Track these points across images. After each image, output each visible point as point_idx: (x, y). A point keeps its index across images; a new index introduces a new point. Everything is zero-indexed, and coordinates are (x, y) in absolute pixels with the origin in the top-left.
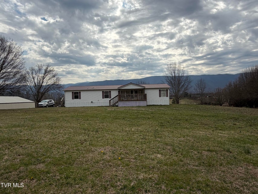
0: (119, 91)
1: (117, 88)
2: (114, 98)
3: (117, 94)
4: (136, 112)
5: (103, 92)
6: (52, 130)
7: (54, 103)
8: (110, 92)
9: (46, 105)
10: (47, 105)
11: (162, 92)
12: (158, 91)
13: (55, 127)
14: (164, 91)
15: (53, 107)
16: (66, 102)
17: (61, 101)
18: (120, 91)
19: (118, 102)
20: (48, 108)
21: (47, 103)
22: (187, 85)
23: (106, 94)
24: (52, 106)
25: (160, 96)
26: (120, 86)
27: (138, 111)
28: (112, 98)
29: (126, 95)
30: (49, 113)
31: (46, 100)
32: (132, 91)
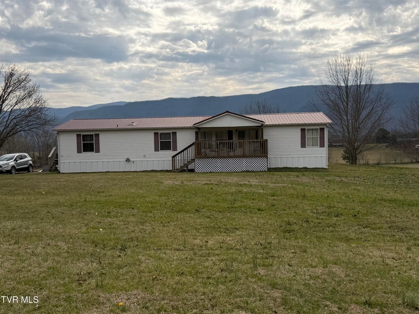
0: (197, 133)
1: (190, 125)
2: (184, 150)
3: (194, 140)
4: (234, 189)
5: (156, 134)
6: (16, 246)
7: (31, 162)
8: (174, 134)
9: (9, 169)
10: (13, 167)
11: (308, 135)
12: (298, 133)
13: (25, 238)
14: (315, 132)
15: (29, 171)
16: (61, 160)
17: (50, 156)
18: (200, 132)
19: (193, 160)
20: (15, 178)
21: (12, 163)
22: (380, 113)
23: (165, 140)
24: (27, 170)
25: (303, 145)
26: (201, 119)
27: (240, 189)
28: (179, 151)
29: (214, 143)
30: (14, 195)
31: (11, 155)
32: (230, 132)
